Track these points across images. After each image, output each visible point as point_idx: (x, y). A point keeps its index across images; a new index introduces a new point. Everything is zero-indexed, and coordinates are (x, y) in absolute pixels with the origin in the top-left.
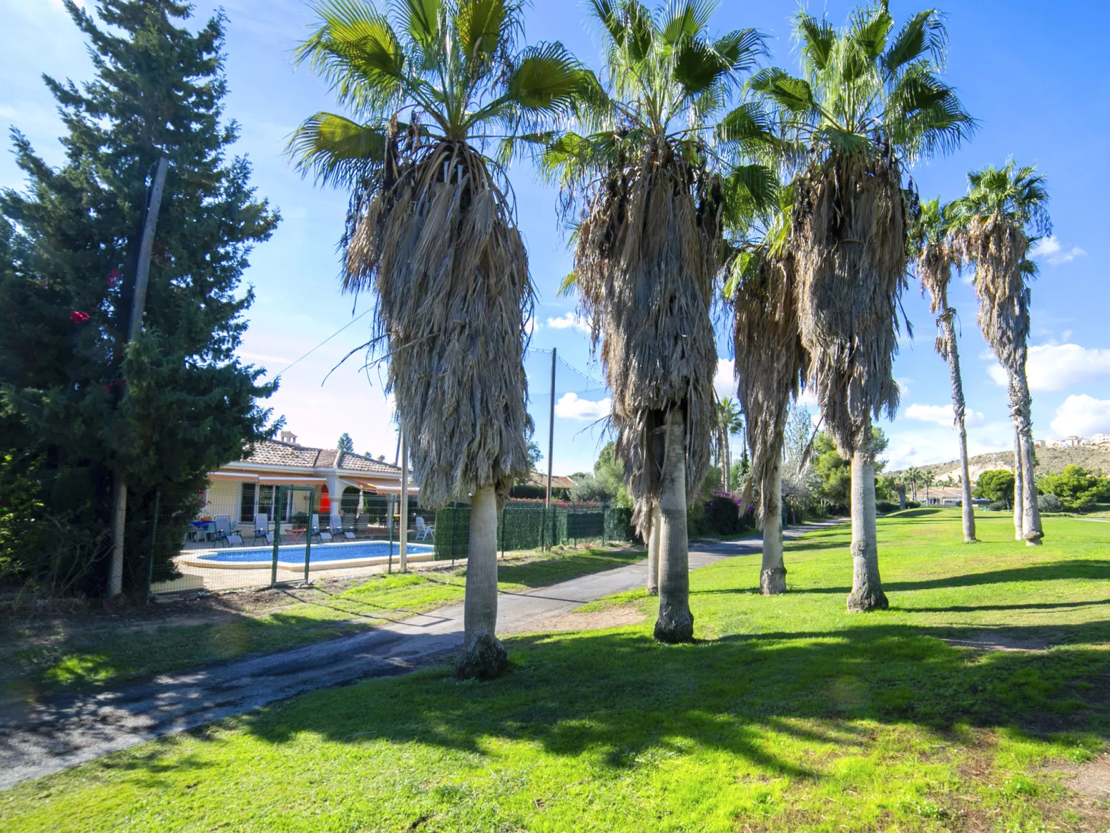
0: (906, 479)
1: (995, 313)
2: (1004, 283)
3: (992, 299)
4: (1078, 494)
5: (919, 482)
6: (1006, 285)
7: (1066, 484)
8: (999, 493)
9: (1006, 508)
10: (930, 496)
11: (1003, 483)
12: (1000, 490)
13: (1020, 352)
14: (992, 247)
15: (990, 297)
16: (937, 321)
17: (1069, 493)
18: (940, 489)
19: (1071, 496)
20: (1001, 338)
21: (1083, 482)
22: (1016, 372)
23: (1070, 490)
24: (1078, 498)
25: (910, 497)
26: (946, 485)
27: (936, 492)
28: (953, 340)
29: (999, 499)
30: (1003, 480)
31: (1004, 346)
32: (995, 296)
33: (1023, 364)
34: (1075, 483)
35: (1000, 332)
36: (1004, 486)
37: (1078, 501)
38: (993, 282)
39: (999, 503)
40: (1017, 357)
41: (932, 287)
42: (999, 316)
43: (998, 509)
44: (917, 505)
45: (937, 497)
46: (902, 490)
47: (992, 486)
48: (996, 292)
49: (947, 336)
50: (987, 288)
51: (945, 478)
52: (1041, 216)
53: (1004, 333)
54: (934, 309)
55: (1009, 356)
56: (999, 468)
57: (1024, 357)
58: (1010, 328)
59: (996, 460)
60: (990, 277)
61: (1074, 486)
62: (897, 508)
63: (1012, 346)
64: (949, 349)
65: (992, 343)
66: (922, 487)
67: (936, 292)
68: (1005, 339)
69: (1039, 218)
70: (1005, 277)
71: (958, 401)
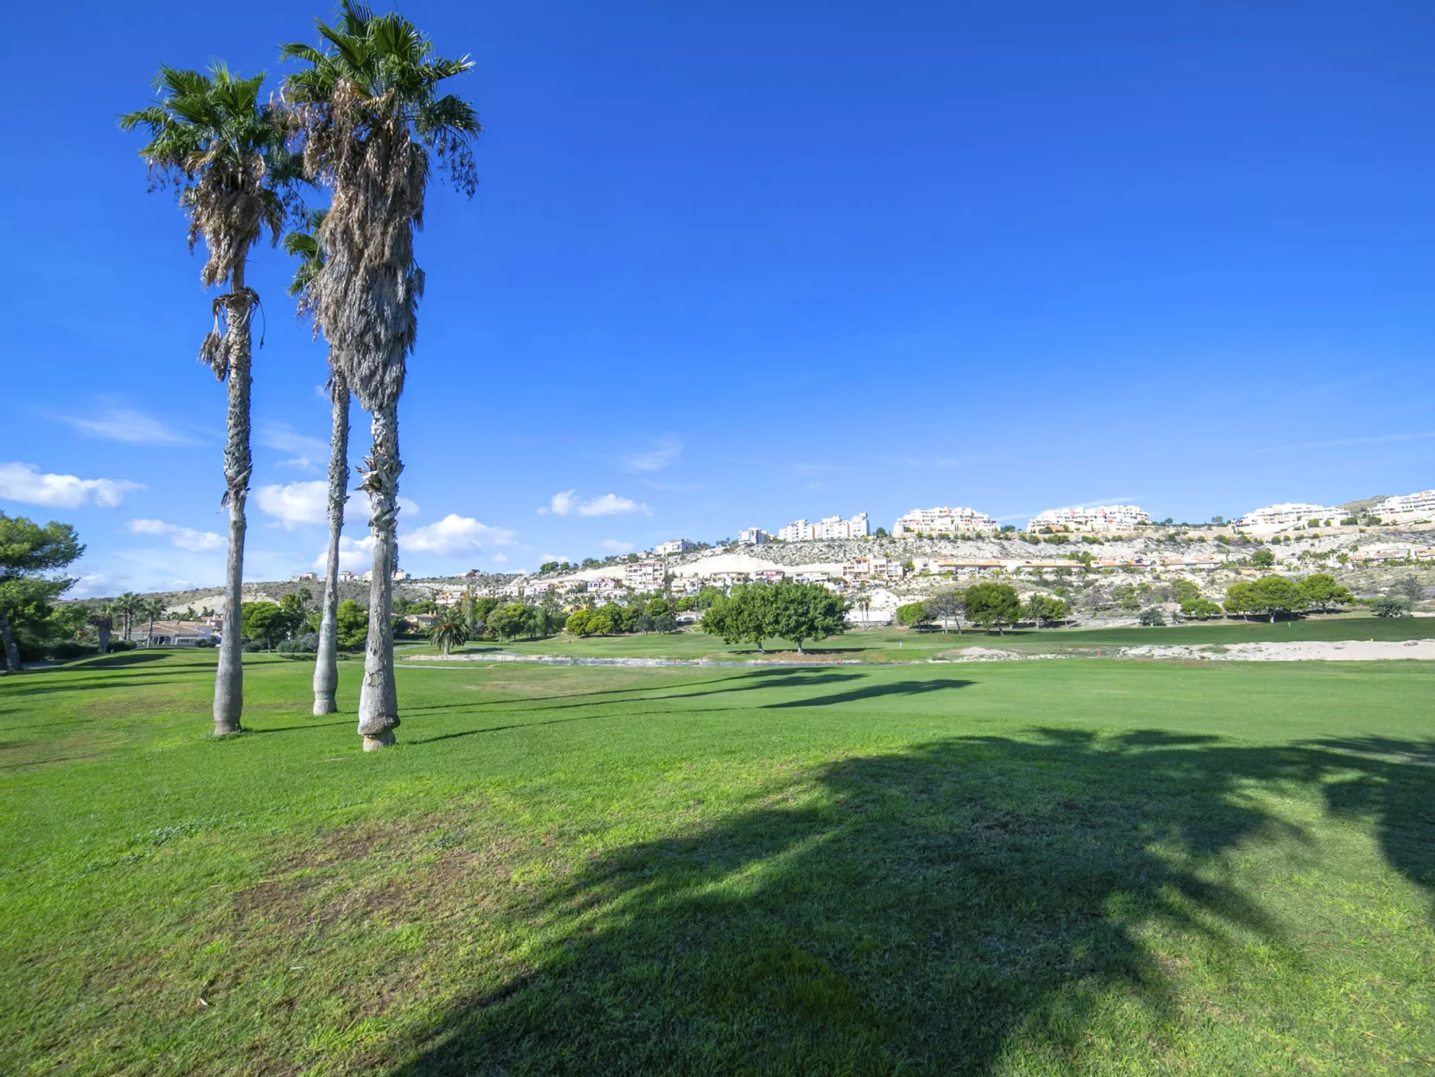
0: (115, 609)
1: (358, 282)
2: (384, 233)
3: (356, 256)
4: (353, 632)
5: (139, 614)
6: (388, 241)
7: (341, 620)
8: (260, 630)
9: (266, 648)
10: (155, 633)
11: (265, 618)
12: (261, 626)
13: (394, 371)
14: (371, 159)
15: (350, 252)
16: (217, 303)
17: (343, 630)
18: (174, 624)
19: (346, 633)
20: (362, 334)
21: (359, 619)
22: (380, 408)
23: (345, 627)
24: (353, 636)
25: (119, 635)
26: (184, 618)
27: (165, 627)
28: (245, 346)
29: (258, 637)
30: (267, 614)
31: (367, 350)
32: (361, 252)
33: (395, 397)
34: (352, 619)
35: (364, 320)
36: (267, 622)
37: (353, 639)
38: (362, 223)
39: (258, 643)
40: (387, 379)
41: (216, 232)
42: (366, 289)
43: (255, 649)
44: (132, 647)
45: (165, 634)
46: (105, 625)
47: (252, 621)
48: (366, 245)
49: (232, 335)
50: (347, 232)
51: (183, 610)
52: (462, 156)
53: (369, 327)
54: (212, 277)
55: (373, 374)
56: (259, 600)
57: (399, 381)
58: (384, 321)
59: (257, 591)
60: (356, 213)
61: (349, 622)
62: (93, 652)
63: (381, 356)
64: (232, 360)
65: (343, 339)
66: (144, 621)
67: (224, 245)
68: (369, 338)
69: (458, 160)
70: (386, 225)
71: (237, 460)
